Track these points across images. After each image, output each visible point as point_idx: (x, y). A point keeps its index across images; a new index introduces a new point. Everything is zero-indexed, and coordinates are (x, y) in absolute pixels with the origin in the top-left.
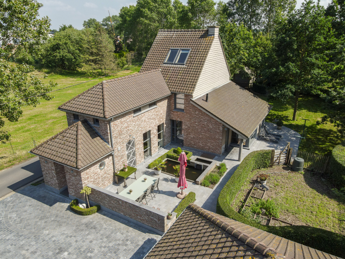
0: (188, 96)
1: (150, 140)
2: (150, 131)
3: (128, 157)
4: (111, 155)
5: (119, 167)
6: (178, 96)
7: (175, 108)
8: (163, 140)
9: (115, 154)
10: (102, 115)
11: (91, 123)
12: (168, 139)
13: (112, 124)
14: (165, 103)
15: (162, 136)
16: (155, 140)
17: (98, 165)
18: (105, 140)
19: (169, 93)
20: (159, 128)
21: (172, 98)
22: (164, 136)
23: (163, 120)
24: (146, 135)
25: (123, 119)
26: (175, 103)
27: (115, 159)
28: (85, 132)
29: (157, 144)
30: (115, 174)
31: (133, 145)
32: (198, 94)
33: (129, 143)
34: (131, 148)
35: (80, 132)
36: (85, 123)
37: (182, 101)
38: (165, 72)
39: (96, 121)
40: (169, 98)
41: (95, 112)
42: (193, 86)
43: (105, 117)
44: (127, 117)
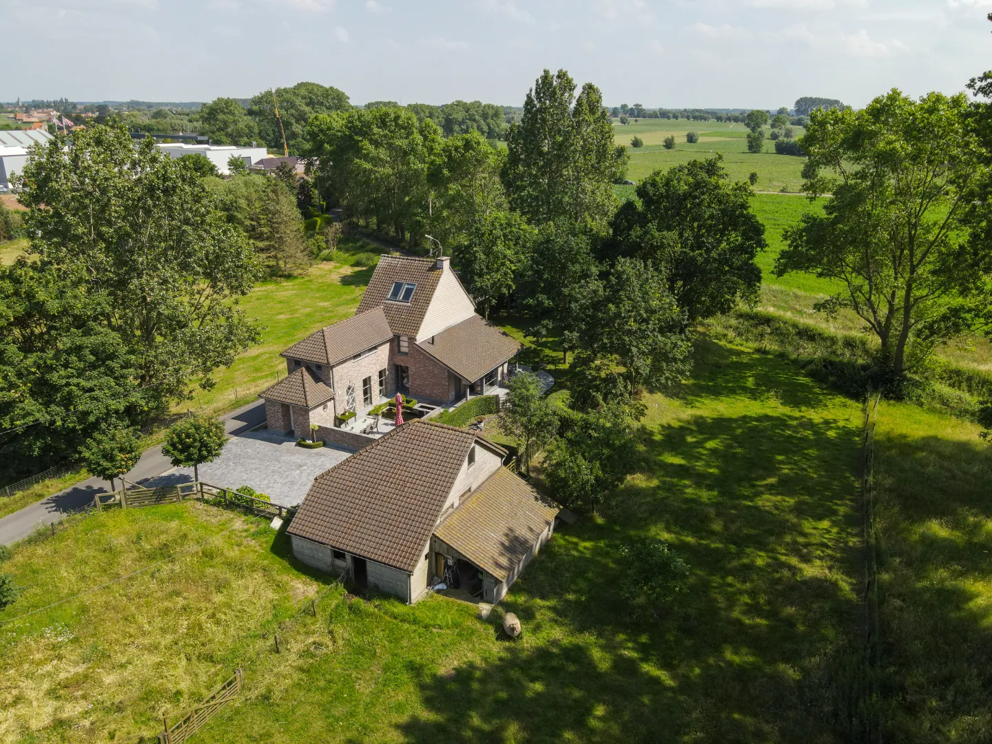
0: (412, 340)
1: (370, 387)
2: (370, 377)
3: (348, 402)
4: (333, 399)
5: (340, 412)
6: (401, 338)
7: (399, 351)
8: (386, 388)
9: (337, 398)
10: (326, 362)
11: (314, 369)
12: (391, 387)
13: (334, 369)
14: (387, 347)
15: (384, 383)
16: (375, 387)
17: (322, 407)
18: (328, 385)
19: (391, 335)
20: (381, 374)
21: (395, 341)
22: (386, 383)
23: (385, 366)
24: (366, 382)
25: (343, 365)
26: (399, 346)
27: (336, 403)
28: (310, 377)
29: (378, 392)
30: (336, 418)
31: (353, 391)
32: (422, 336)
33: (349, 388)
34: (351, 394)
35: (305, 377)
36: (309, 369)
37: (406, 344)
38: (387, 310)
39: (319, 367)
40: (391, 341)
41: (318, 358)
42: (417, 329)
43: (328, 363)
44: (347, 363)
